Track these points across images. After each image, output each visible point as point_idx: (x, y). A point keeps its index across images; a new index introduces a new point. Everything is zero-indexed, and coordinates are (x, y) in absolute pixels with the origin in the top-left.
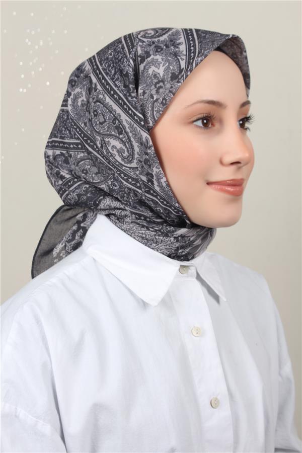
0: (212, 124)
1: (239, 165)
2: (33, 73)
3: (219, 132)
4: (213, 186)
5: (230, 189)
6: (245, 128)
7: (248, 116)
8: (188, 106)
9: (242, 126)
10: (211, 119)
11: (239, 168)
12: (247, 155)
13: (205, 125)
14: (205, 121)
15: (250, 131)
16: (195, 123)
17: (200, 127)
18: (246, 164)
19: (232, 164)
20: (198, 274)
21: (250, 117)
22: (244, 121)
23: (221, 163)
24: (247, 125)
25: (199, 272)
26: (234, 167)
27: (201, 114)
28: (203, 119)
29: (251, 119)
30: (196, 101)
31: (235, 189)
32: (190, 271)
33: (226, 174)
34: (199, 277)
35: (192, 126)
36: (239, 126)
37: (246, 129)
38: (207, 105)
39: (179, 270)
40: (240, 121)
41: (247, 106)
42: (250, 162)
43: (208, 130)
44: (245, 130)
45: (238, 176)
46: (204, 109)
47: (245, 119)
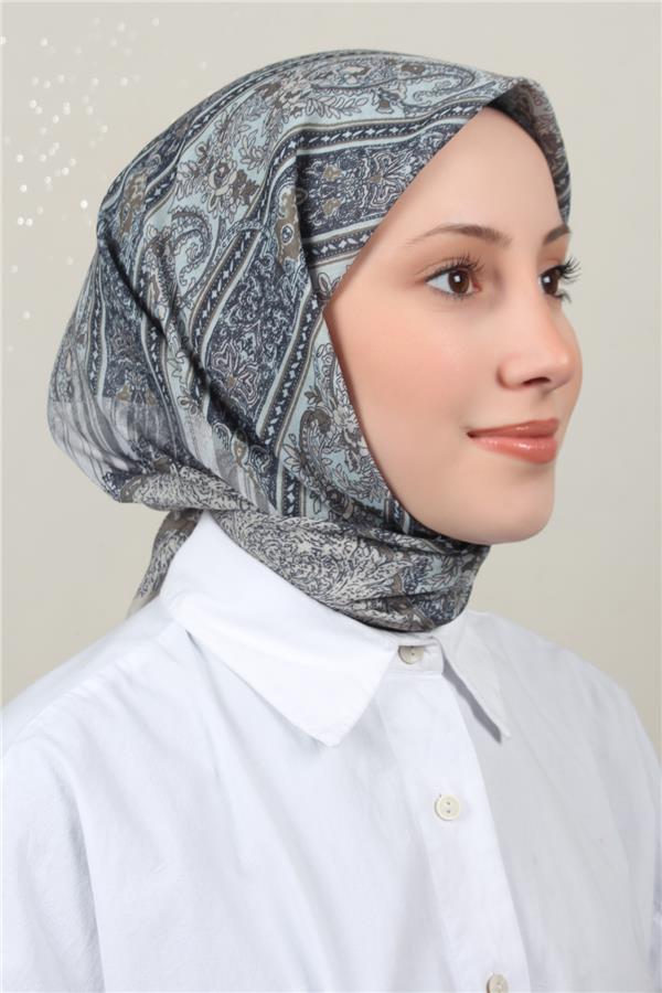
0: (476, 286)
1: (546, 386)
2: (48, 180)
4: (483, 440)
5: (523, 445)
6: (557, 293)
7: (565, 262)
8: (416, 241)
9: (550, 289)
10: (472, 272)
11: (546, 394)
12: (564, 360)
13: (459, 288)
14: (457, 279)
15: (570, 301)
17: (443, 293)
18: (563, 382)
19: (528, 383)
21: (568, 265)
23: (501, 381)
24: (562, 286)
25: (449, 658)
26: (533, 391)
27: (446, 259)
28: (452, 272)
33: (514, 409)
36: (541, 290)
37: (560, 297)
38: (461, 238)
40: (543, 276)
41: (561, 239)
43: (465, 301)
45: (544, 414)
46: (453, 247)
47: (557, 272)
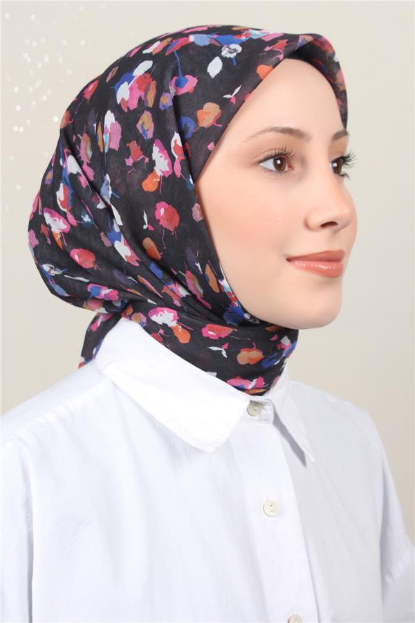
3: (301, 178)
16: (261, 164)
20: (276, 416)
22: (340, 162)
29: (350, 160)
30: (263, 129)
31: (330, 267)
32: (263, 411)
34: (277, 422)
35: (258, 169)
39: (247, 409)
42: (350, 222)
44: (342, 178)
